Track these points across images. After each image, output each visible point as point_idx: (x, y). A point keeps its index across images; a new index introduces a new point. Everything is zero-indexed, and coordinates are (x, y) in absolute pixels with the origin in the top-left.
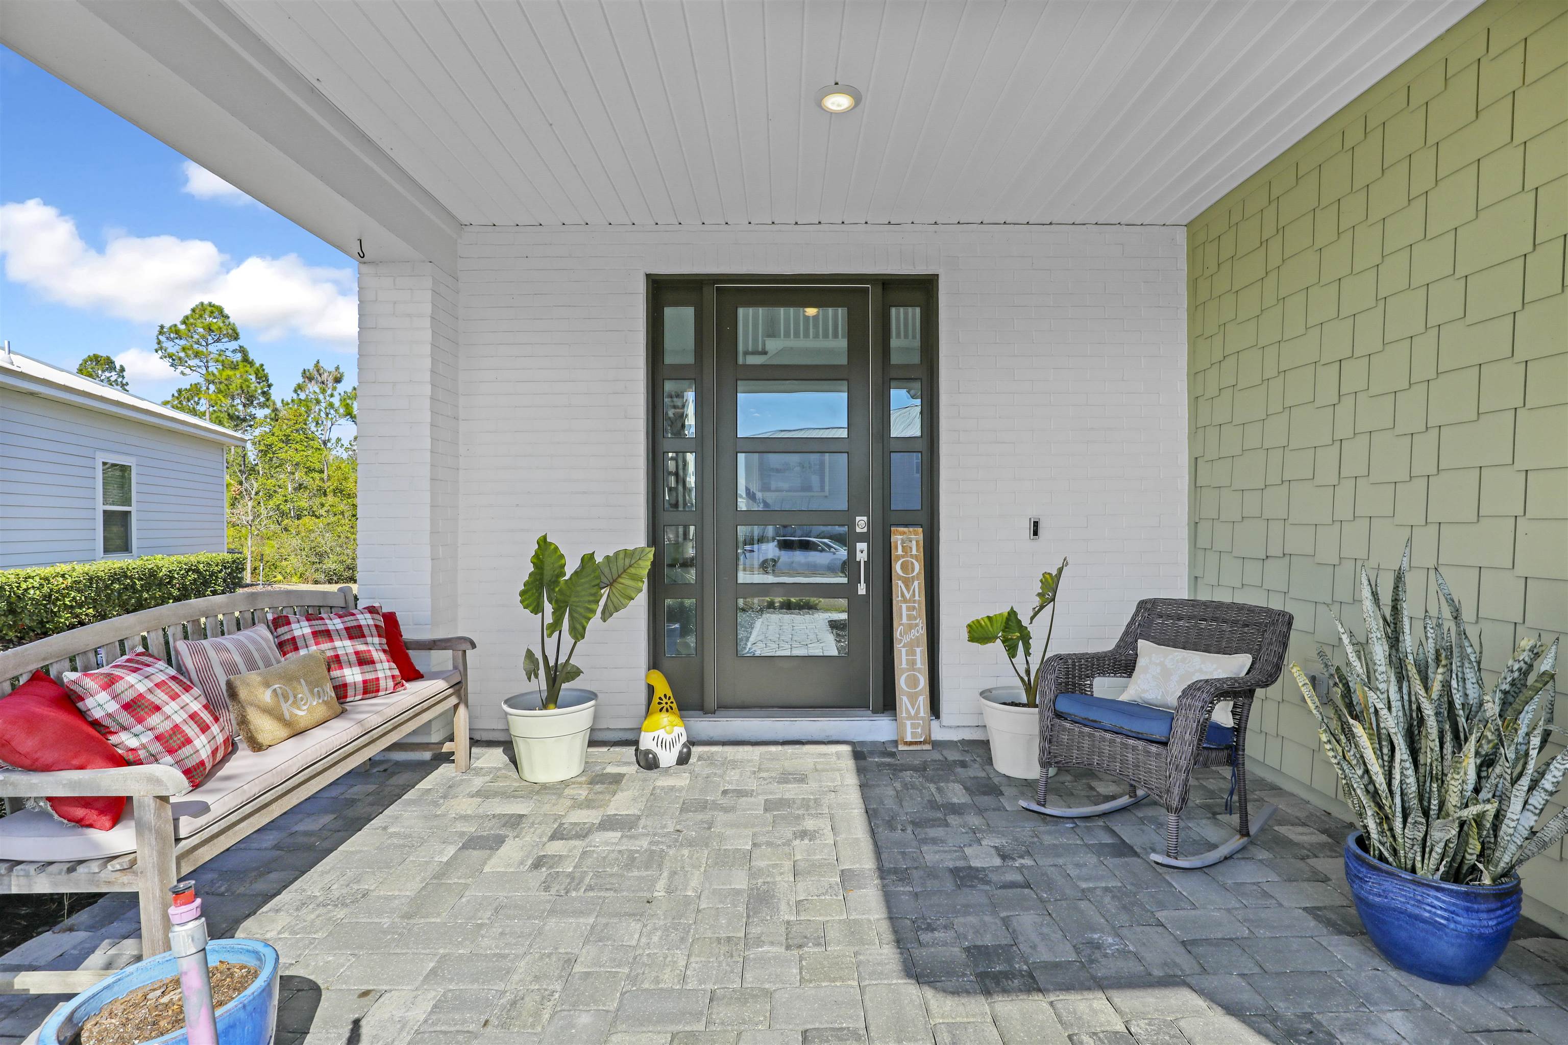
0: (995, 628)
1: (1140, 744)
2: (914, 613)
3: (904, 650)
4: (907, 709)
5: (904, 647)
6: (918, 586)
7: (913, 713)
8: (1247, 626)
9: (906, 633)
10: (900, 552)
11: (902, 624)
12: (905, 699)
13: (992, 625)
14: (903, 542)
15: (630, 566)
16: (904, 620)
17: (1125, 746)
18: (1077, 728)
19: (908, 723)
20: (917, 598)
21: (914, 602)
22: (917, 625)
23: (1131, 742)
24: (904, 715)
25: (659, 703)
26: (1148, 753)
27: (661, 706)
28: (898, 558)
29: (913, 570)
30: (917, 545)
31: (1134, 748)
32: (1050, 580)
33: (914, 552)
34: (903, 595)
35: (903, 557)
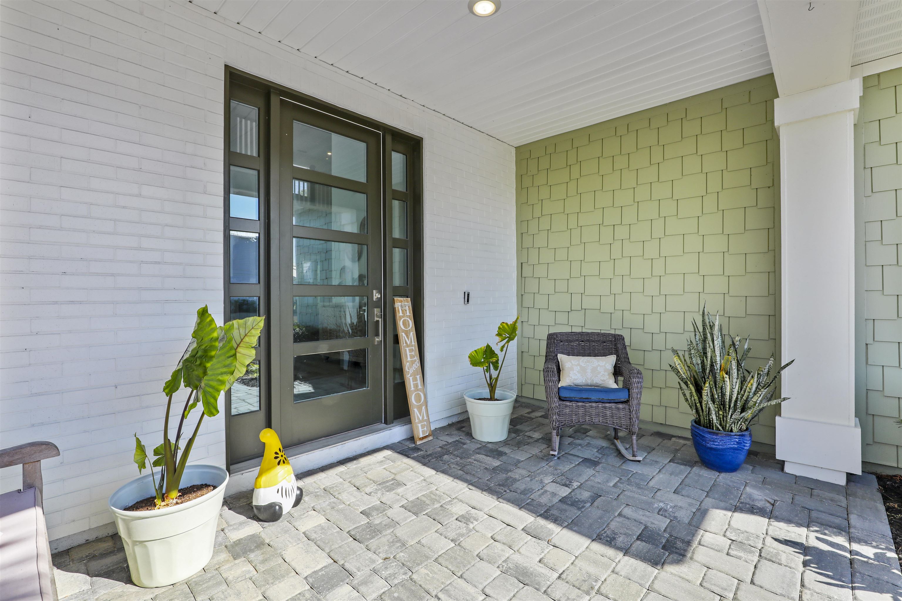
0: (479, 357)
1: (613, 405)
2: (413, 353)
3: (411, 378)
4: (418, 417)
5: (410, 376)
6: (413, 335)
7: (421, 418)
8: (605, 342)
9: (411, 367)
10: (401, 314)
11: (408, 362)
12: (416, 410)
13: (478, 355)
14: (401, 306)
15: (246, 335)
16: (409, 359)
17: (605, 408)
18: (574, 404)
19: (420, 425)
20: (413, 343)
21: (412, 346)
22: (415, 361)
23: (607, 405)
24: (417, 421)
25: (276, 458)
26: (618, 409)
27: (278, 460)
28: (401, 317)
29: (409, 326)
30: (409, 307)
31: (610, 408)
32: (506, 326)
33: (408, 314)
34: (406, 343)
35: (403, 317)
